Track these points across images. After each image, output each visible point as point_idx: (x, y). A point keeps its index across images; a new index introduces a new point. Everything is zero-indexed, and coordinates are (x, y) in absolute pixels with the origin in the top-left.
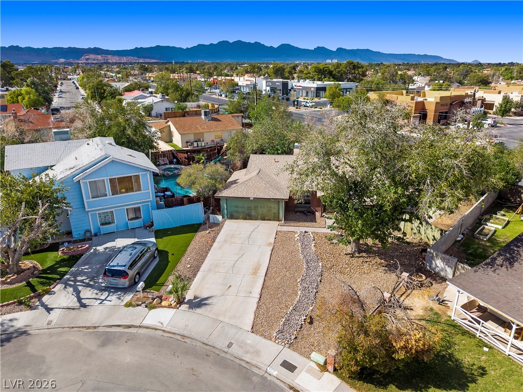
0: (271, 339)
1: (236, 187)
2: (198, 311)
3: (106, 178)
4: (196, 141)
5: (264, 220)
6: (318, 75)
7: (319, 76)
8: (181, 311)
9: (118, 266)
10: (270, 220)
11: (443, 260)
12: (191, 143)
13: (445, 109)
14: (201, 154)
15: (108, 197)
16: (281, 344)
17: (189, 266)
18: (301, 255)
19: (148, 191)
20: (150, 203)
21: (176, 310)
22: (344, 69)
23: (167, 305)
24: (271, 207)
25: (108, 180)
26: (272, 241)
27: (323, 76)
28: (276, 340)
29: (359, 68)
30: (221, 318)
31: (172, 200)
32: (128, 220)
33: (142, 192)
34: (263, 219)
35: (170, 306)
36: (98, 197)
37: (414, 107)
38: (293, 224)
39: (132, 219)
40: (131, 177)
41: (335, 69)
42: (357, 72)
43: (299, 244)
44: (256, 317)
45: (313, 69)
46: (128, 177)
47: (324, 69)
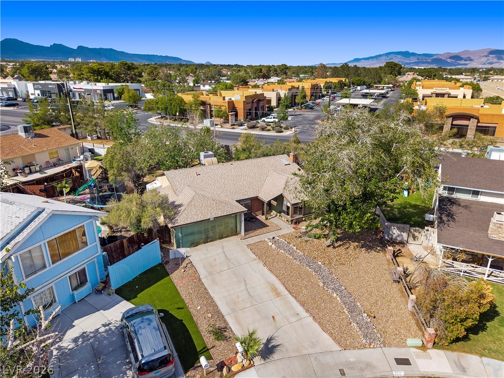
0: (365, 348)
1: (186, 212)
2: (276, 356)
3: (43, 242)
4: (27, 166)
5: (223, 238)
6: (94, 76)
7: (96, 77)
8: (260, 366)
9: (155, 353)
10: (227, 236)
11: (398, 228)
12: (22, 170)
13: (249, 106)
14: (64, 182)
15: (48, 268)
16: (377, 347)
17: (210, 315)
18: (295, 261)
19: (95, 243)
20: (95, 259)
21: (253, 368)
22: (119, 70)
23: (240, 368)
24: (228, 223)
25: (46, 244)
26: (254, 256)
27: (99, 77)
28: (370, 345)
29: (134, 69)
30: (305, 352)
31: (110, 247)
32: (72, 291)
33: (89, 246)
34: (221, 238)
35: (244, 369)
36: (35, 273)
37: (227, 106)
38: (252, 234)
39: (75, 289)
40: (74, 231)
41: (110, 70)
42: (133, 73)
43: (282, 251)
44: (331, 334)
45: (87, 70)
46: (70, 232)
47: (98, 69)
